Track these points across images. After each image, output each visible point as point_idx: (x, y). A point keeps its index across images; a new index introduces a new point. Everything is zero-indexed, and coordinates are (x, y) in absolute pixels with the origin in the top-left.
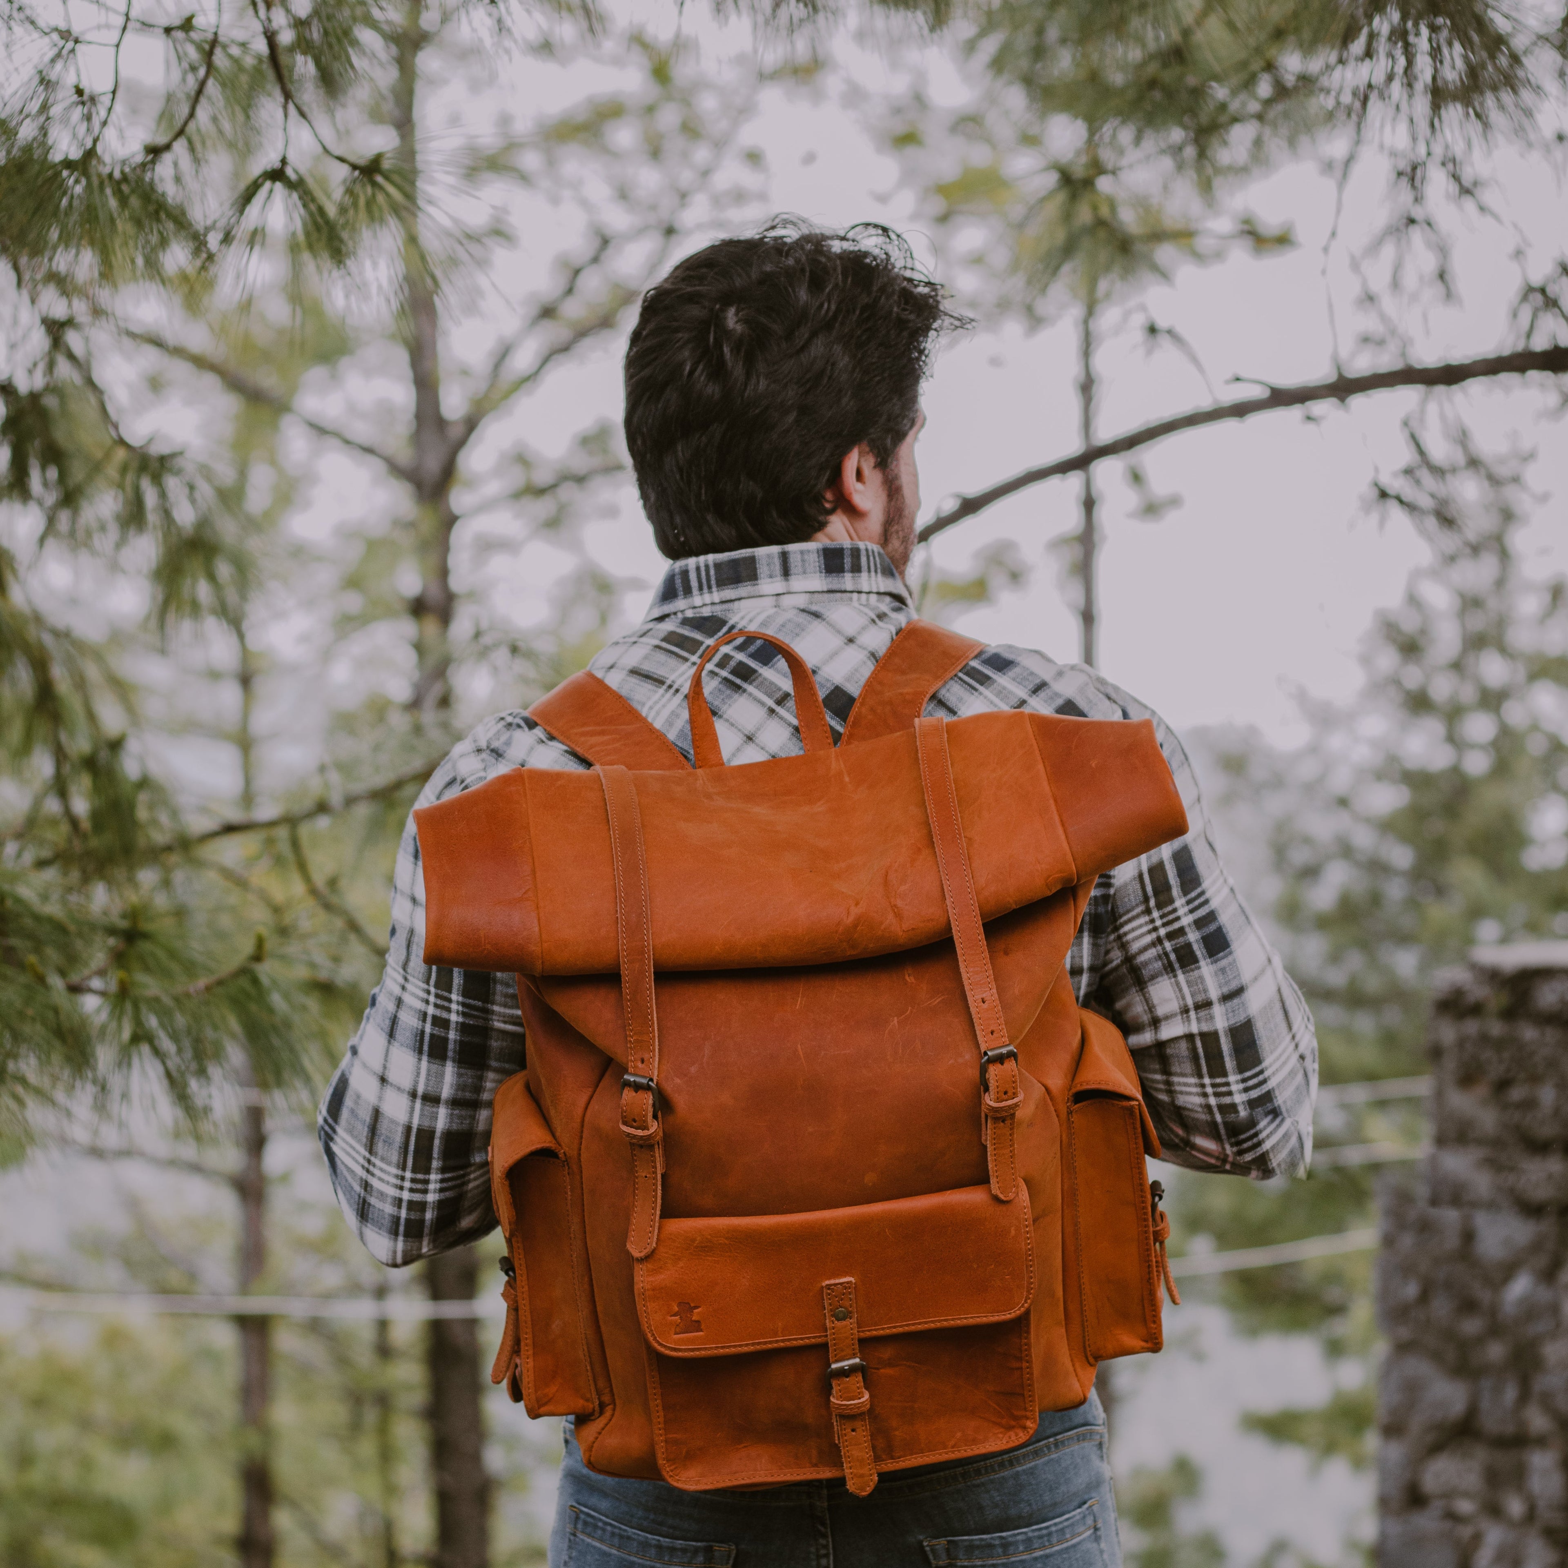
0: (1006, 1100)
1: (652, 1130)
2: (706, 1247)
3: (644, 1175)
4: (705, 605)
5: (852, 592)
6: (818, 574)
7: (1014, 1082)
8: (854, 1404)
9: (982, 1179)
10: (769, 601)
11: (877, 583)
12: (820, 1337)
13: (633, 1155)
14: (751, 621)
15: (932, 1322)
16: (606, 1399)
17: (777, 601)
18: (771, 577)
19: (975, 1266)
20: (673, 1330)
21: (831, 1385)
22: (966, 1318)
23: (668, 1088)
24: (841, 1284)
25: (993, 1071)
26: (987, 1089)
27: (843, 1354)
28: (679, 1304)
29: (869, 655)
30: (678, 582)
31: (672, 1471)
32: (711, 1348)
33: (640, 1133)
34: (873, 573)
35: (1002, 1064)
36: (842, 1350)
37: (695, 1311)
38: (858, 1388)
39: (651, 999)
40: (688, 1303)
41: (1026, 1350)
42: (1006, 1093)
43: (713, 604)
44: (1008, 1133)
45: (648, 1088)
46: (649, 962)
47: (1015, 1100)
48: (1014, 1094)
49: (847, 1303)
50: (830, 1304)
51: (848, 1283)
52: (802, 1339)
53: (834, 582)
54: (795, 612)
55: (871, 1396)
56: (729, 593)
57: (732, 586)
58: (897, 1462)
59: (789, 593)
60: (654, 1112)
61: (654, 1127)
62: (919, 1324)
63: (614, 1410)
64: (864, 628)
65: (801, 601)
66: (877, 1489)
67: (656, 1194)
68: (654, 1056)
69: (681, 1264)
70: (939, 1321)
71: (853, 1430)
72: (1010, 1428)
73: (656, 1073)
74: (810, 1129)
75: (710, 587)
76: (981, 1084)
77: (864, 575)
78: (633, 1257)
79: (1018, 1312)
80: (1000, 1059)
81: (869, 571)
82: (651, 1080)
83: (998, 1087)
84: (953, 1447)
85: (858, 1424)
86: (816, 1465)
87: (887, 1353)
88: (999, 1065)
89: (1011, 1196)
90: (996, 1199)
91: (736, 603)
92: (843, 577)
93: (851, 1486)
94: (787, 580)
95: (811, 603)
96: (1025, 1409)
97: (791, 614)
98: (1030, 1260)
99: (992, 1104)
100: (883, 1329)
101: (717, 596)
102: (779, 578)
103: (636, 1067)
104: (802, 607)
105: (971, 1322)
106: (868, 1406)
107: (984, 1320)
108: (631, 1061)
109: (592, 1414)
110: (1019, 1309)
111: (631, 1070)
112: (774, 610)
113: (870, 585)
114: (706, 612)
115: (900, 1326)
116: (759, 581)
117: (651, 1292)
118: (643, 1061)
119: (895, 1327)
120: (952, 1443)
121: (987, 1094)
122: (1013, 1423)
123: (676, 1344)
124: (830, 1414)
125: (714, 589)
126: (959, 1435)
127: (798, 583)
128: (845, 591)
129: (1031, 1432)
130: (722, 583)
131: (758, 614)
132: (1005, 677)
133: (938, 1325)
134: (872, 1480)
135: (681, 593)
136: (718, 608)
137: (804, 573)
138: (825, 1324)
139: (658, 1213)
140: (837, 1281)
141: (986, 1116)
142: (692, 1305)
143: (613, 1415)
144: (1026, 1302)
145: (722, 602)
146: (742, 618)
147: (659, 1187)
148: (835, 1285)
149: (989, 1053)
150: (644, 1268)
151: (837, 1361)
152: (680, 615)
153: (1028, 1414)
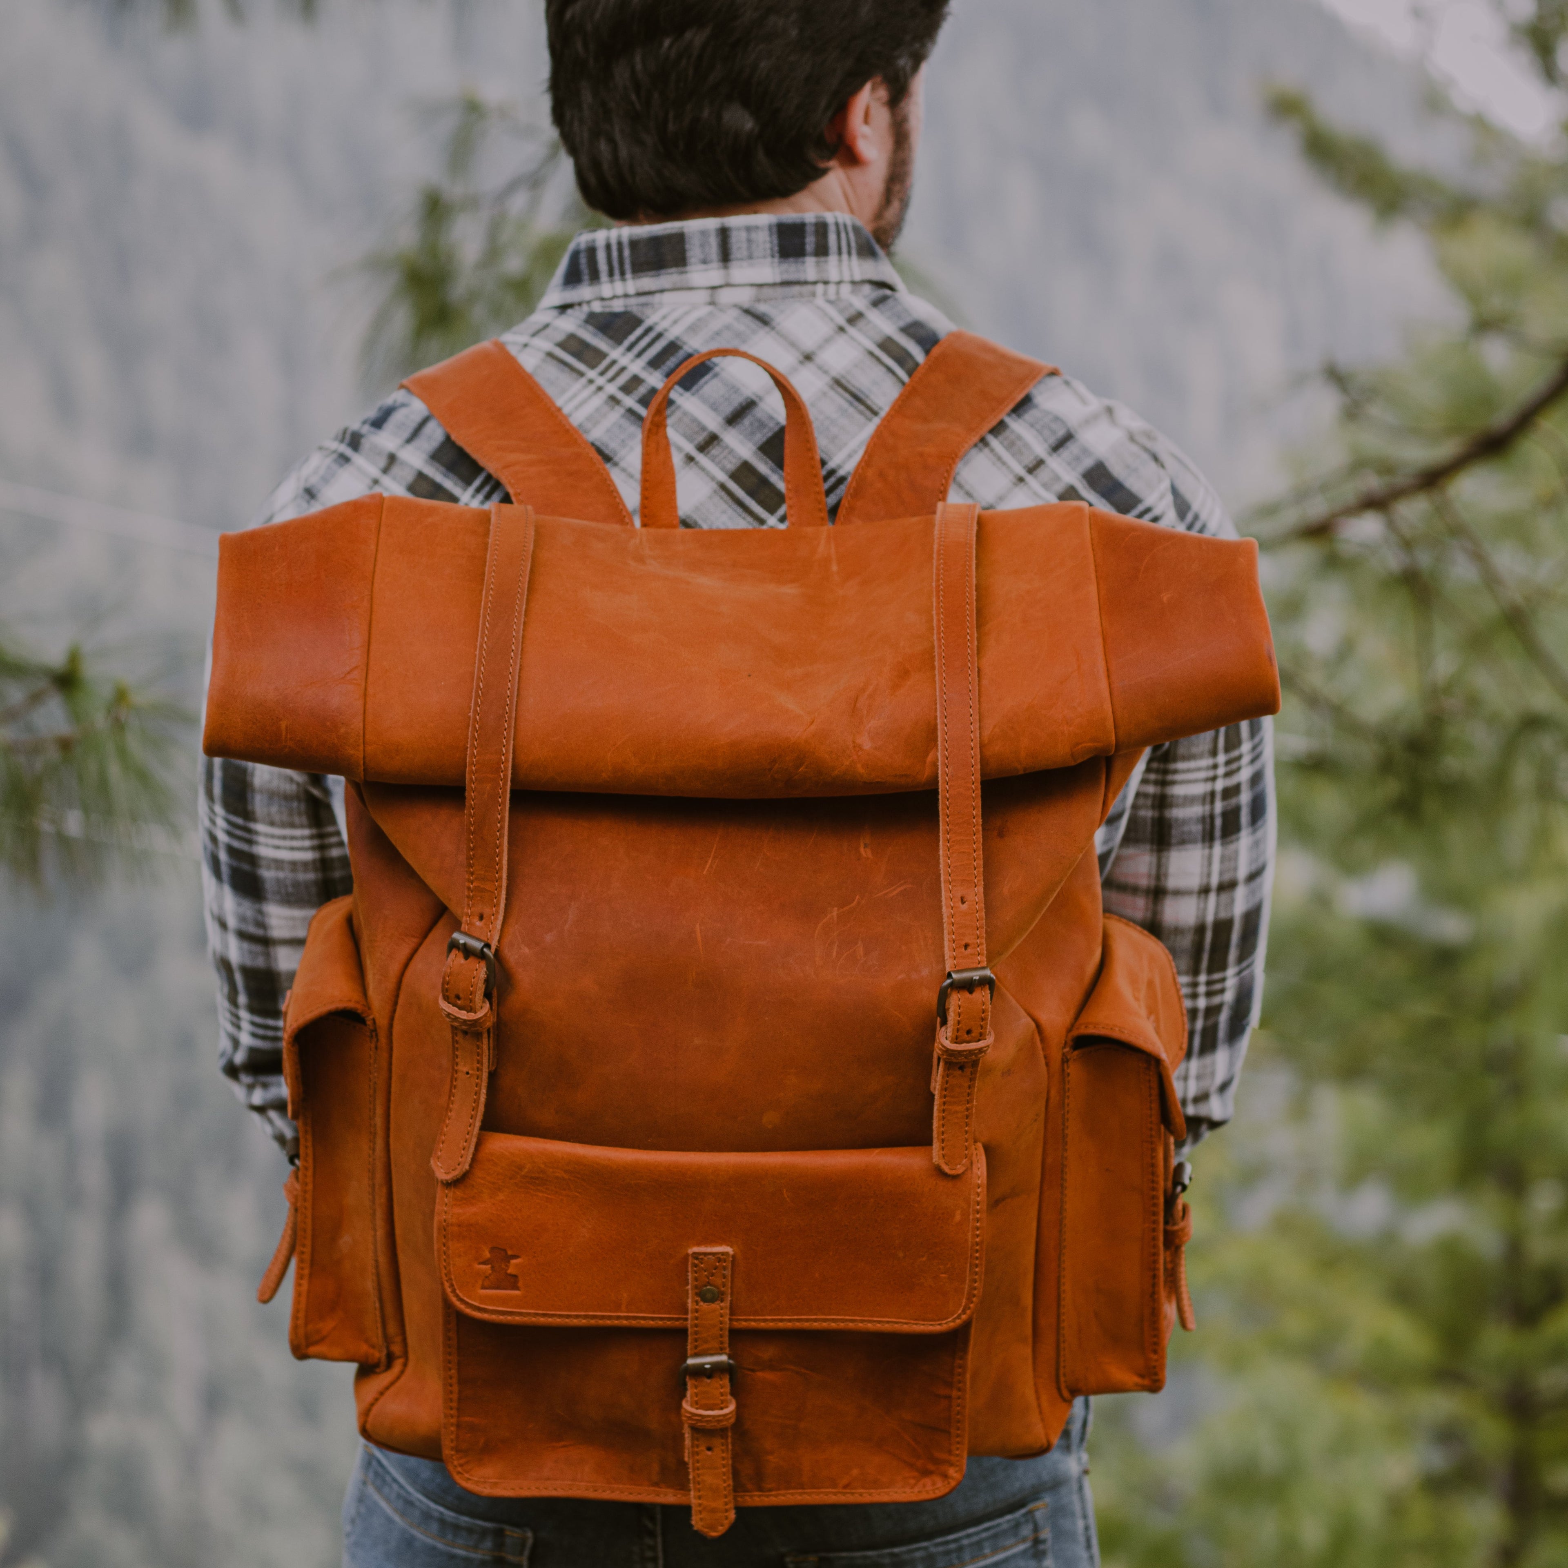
0: (968, 1042)
1: (480, 1014)
2: (537, 1178)
3: (465, 1070)
4: (614, 297)
5: (815, 283)
6: (769, 260)
7: (983, 1019)
8: (714, 1417)
9: (924, 1140)
10: (702, 296)
11: (851, 270)
12: (678, 1319)
13: (454, 1042)
14: (675, 322)
15: (834, 1320)
16: (396, 1349)
17: (712, 296)
18: (704, 262)
19: (901, 1255)
20: (480, 1282)
21: (685, 1384)
22: (879, 1322)
23: (511, 956)
24: (714, 1254)
25: (955, 1000)
26: (944, 1022)
27: (705, 1346)
28: (493, 1250)
29: (831, 382)
30: (583, 260)
31: (461, 1465)
32: (529, 1314)
33: (463, 1015)
34: (845, 256)
35: (971, 992)
36: (706, 1342)
37: (513, 1262)
38: (722, 1395)
39: (502, 836)
40: (505, 1250)
41: (959, 1374)
42: (969, 1032)
43: (626, 296)
44: (966, 1085)
45: (481, 956)
46: (505, 784)
47: (981, 1044)
48: (981, 1034)
49: (719, 1281)
50: (696, 1279)
51: (723, 1254)
52: (653, 1319)
53: (791, 270)
54: (736, 313)
55: (738, 1407)
56: (647, 282)
57: (653, 273)
58: (767, 1496)
59: (728, 285)
60: (486, 989)
61: (483, 1011)
62: (816, 1320)
63: (405, 1365)
64: (828, 341)
65: (745, 297)
66: (733, 1527)
67: (479, 1098)
68: (497, 912)
69: (501, 1196)
70: (843, 1321)
71: (709, 1449)
72: (926, 1473)
73: (497, 938)
74: (697, 1041)
75: (623, 273)
76: (938, 1015)
77: (833, 259)
78: (437, 1179)
79: (952, 1324)
80: (968, 986)
81: (840, 253)
82: (488, 946)
83: (959, 1022)
84: (845, 1487)
85: (717, 1442)
86: (656, 1484)
87: (768, 1352)
88: (967, 995)
89: (960, 1169)
90: (940, 1172)
91: (657, 297)
92: (804, 262)
93: (697, 1522)
94: (726, 267)
95: (758, 300)
96: (950, 1452)
97: (730, 317)
98: (977, 1258)
99: (948, 1044)
100: (765, 1321)
101: (632, 285)
102: (716, 263)
103: (470, 924)
104: (746, 306)
105: (887, 1327)
106: (733, 1420)
107: (906, 1328)
108: (467, 914)
109: (377, 1365)
110: (953, 1321)
111: (464, 927)
112: (710, 308)
113: (841, 272)
114: (618, 306)
115: (790, 1321)
116: (688, 268)
117: (455, 1229)
118: (481, 918)
119: (781, 1320)
120: (845, 1481)
121: (943, 1029)
122: (931, 1467)
123: (481, 1302)
124: (681, 1424)
125: (629, 275)
126: (855, 1472)
127: (741, 272)
128: (806, 283)
129: (953, 1483)
130: (639, 268)
131: (686, 313)
132: (1020, 421)
133: (842, 1325)
134: (727, 1518)
135: (586, 277)
136: (633, 301)
137: (750, 257)
138: (686, 1303)
139: (478, 1124)
140: (709, 1249)
141: (939, 1059)
142: (510, 1253)
143: (402, 1372)
144: (964, 1312)
145: (639, 294)
146: (664, 317)
147: (484, 1091)
148: (705, 1254)
149: (954, 976)
150: (451, 1194)
151: (696, 1355)
152: (585, 308)
153: (953, 1458)
